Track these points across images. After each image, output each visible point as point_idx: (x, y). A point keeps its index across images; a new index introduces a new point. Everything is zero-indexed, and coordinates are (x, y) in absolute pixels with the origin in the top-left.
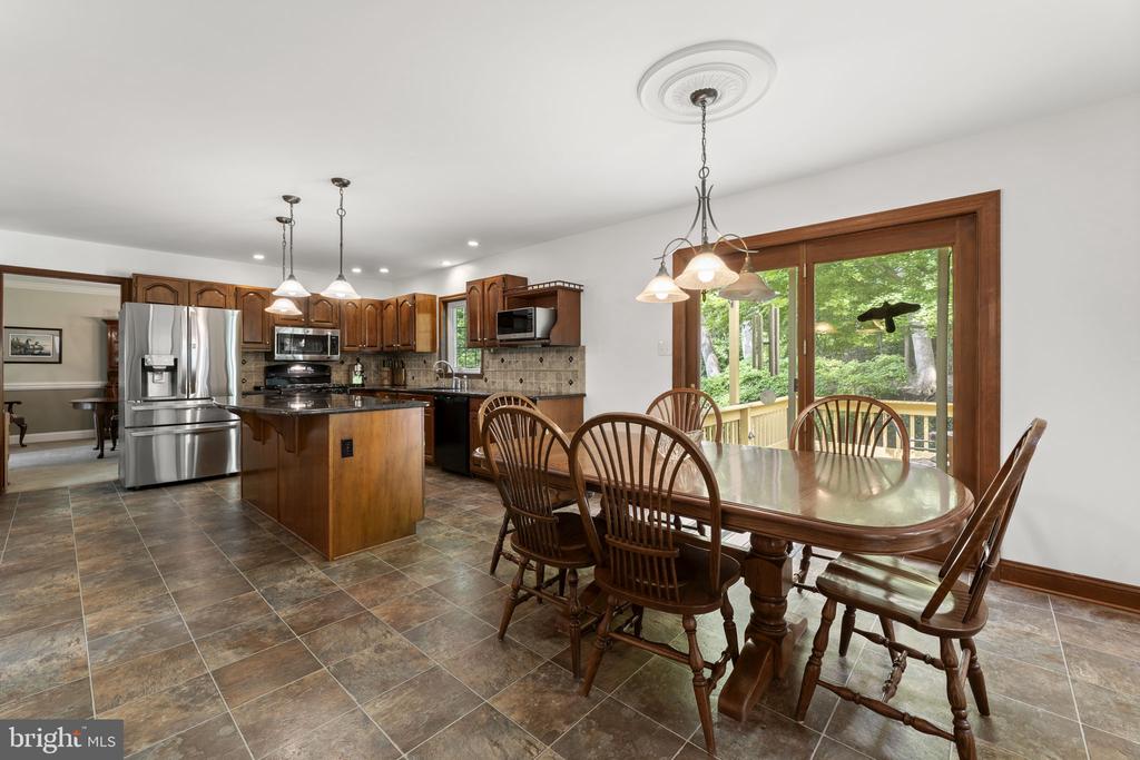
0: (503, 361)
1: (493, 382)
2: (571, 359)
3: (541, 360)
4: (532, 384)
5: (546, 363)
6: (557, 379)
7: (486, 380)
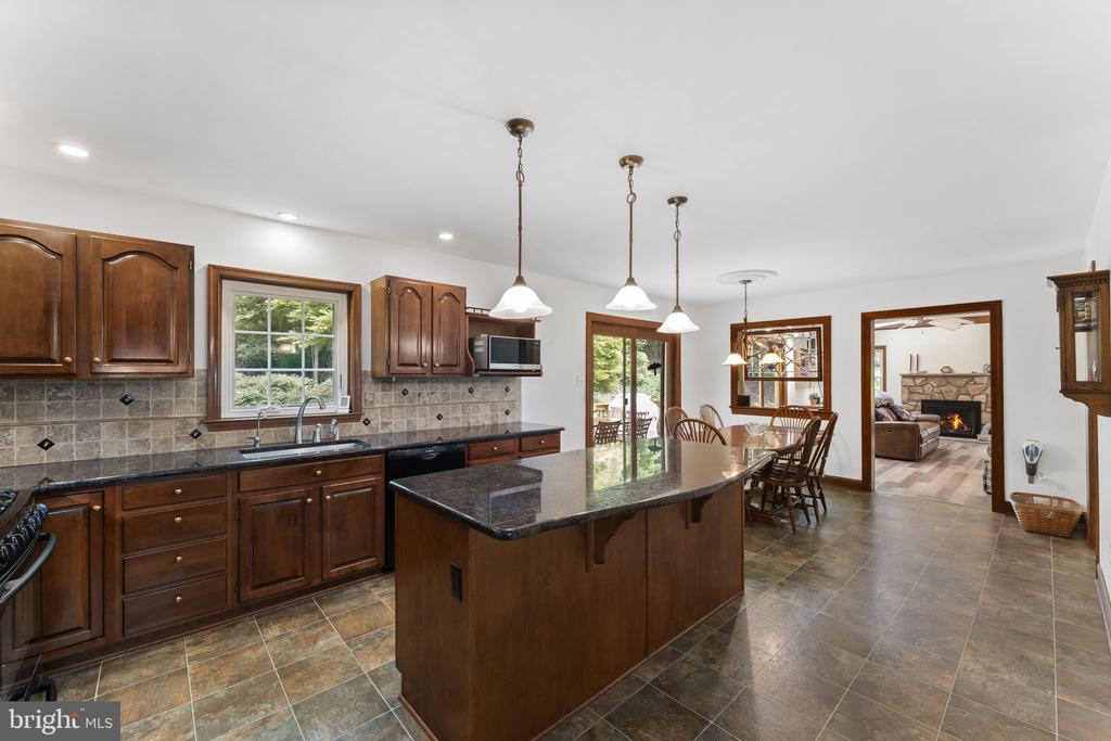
0: (405, 392)
1: (385, 424)
2: (507, 390)
3: (471, 391)
4: (457, 418)
5: (478, 395)
6: (492, 410)
7: (367, 422)
